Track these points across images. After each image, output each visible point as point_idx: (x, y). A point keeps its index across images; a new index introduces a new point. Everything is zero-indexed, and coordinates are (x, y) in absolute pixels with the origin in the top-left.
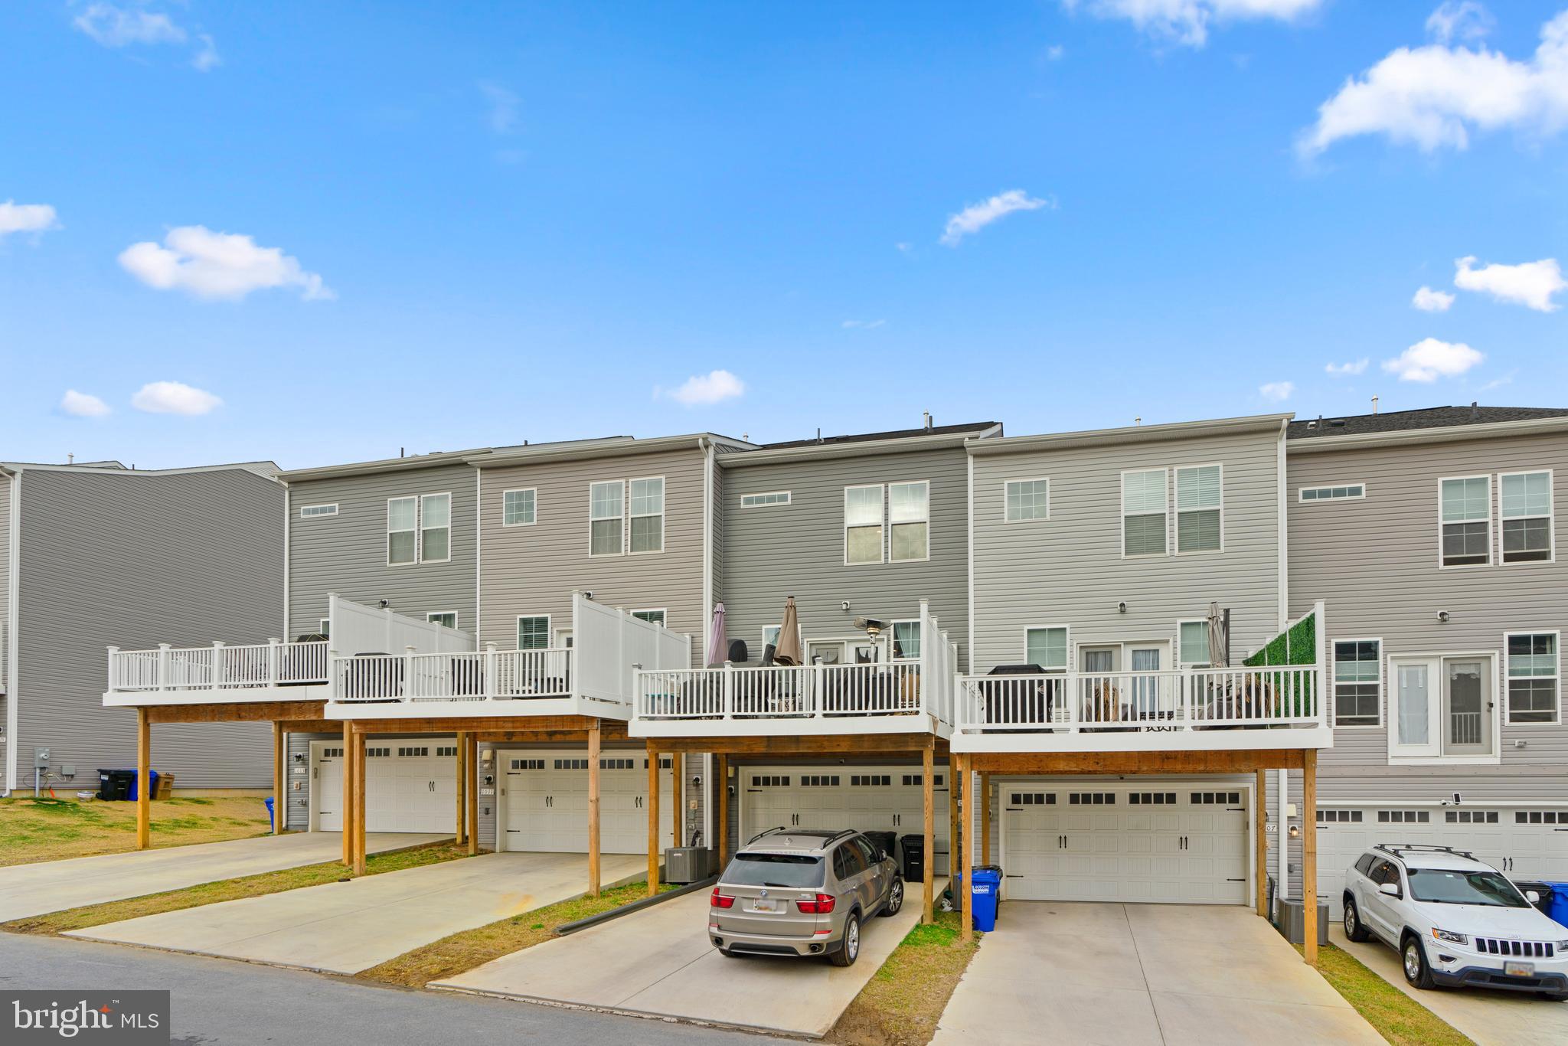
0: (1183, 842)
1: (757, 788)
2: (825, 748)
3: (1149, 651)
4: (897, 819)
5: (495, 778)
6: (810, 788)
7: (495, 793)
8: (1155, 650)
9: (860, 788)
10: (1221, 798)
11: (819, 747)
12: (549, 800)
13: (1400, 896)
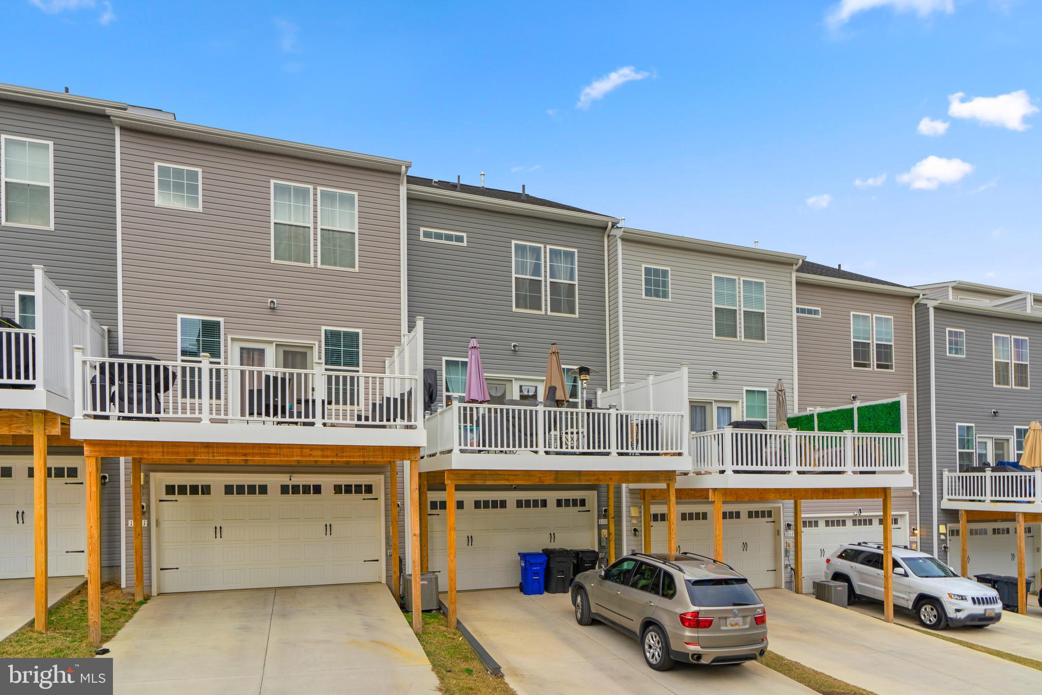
0: (745, 545)
1: (434, 512)
2: (601, 481)
3: (725, 408)
4: (552, 536)
5: (148, 506)
6: (482, 511)
7: (149, 524)
8: (728, 408)
9: (524, 510)
10: (763, 514)
11: (596, 480)
12: (218, 531)
13: (906, 575)
